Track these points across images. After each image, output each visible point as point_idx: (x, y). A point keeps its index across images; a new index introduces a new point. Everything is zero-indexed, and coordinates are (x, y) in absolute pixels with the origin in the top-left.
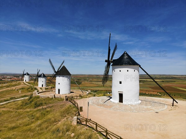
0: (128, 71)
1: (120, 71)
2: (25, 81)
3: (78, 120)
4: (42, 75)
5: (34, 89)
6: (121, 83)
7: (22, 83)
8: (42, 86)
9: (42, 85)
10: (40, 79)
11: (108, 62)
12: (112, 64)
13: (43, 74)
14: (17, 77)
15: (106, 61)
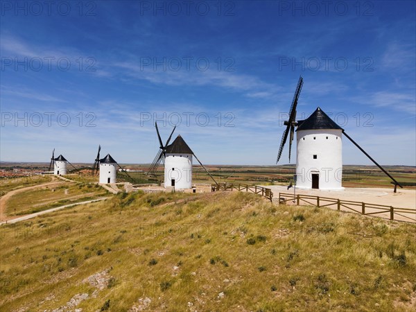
0: (327, 138)
1: (315, 138)
2: (56, 173)
3: (281, 200)
4: (108, 157)
5: (94, 186)
6: (315, 157)
7: (53, 178)
8: (109, 182)
9: (109, 179)
10: (103, 167)
11: (289, 124)
12: (296, 128)
13: (110, 156)
14: (7, 169)
15: (286, 123)
